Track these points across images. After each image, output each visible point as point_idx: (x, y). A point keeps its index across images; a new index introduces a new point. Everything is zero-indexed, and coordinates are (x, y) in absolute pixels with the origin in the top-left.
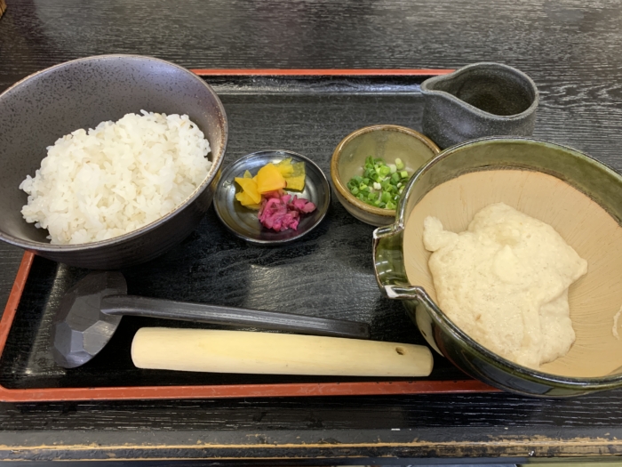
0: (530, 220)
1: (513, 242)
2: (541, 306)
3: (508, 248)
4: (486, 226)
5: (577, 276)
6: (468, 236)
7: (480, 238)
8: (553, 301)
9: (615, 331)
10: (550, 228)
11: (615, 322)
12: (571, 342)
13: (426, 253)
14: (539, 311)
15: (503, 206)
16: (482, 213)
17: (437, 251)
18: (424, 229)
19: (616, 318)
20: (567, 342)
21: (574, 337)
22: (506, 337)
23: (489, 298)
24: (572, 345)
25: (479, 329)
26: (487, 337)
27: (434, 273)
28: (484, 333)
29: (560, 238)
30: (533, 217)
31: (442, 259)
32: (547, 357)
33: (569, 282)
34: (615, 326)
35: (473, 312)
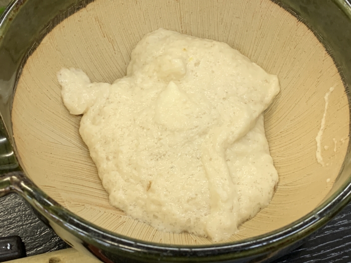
0: (198, 42)
1: (178, 77)
2: (225, 149)
3: (172, 85)
4: (145, 64)
5: (268, 99)
6: (124, 82)
7: (139, 81)
8: (242, 137)
9: (319, 156)
10: (225, 46)
11: (318, 145)
12: (273, 184)
13: (73, 119)
14: (225, 156)
15: (163, 33)
16: (138, 48)
17: (85, 112)
18: (61, 87)
19: (318, 139)
20: (268, 186)
21: (276, 177)
22: (188, 201)
23: (159, 157)
24: (275, 189)
25: (153, 202)
26: (164, 209)
27: (87, 143)
28: (160, 205)
29: (239, 56)
30: (203, 37)
31: (94, 122)
32: (245, 213)
33: (260, 108)
34: (319, 149)
35: (141, 181)
